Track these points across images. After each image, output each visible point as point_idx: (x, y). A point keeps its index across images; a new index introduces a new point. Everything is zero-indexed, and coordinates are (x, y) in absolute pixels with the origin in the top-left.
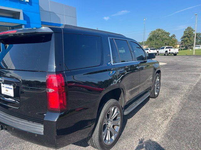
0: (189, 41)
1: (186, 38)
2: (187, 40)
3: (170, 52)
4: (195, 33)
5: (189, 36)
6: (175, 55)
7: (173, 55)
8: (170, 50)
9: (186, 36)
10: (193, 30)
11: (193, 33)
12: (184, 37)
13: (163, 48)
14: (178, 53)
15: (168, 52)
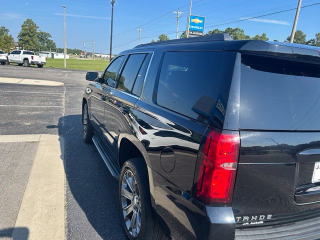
0: (31, 43)
1: (27, 38)
2: (28, 41)
3: (33, 61)
4: (38, 31)
5: (31, 35)
6: (40, 66)
7: (36, 66)
8: (32, 57)
9: (27, 34)
10: (35, 26)
11: (35, 30)
12: (24, 35)
13: (19, 53)
14: (45, 63)
15: (30, 60)
